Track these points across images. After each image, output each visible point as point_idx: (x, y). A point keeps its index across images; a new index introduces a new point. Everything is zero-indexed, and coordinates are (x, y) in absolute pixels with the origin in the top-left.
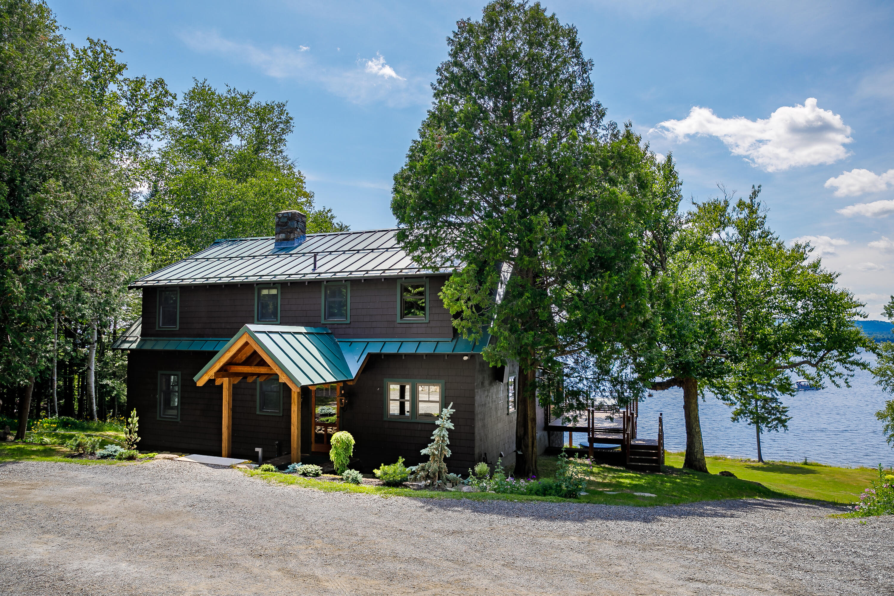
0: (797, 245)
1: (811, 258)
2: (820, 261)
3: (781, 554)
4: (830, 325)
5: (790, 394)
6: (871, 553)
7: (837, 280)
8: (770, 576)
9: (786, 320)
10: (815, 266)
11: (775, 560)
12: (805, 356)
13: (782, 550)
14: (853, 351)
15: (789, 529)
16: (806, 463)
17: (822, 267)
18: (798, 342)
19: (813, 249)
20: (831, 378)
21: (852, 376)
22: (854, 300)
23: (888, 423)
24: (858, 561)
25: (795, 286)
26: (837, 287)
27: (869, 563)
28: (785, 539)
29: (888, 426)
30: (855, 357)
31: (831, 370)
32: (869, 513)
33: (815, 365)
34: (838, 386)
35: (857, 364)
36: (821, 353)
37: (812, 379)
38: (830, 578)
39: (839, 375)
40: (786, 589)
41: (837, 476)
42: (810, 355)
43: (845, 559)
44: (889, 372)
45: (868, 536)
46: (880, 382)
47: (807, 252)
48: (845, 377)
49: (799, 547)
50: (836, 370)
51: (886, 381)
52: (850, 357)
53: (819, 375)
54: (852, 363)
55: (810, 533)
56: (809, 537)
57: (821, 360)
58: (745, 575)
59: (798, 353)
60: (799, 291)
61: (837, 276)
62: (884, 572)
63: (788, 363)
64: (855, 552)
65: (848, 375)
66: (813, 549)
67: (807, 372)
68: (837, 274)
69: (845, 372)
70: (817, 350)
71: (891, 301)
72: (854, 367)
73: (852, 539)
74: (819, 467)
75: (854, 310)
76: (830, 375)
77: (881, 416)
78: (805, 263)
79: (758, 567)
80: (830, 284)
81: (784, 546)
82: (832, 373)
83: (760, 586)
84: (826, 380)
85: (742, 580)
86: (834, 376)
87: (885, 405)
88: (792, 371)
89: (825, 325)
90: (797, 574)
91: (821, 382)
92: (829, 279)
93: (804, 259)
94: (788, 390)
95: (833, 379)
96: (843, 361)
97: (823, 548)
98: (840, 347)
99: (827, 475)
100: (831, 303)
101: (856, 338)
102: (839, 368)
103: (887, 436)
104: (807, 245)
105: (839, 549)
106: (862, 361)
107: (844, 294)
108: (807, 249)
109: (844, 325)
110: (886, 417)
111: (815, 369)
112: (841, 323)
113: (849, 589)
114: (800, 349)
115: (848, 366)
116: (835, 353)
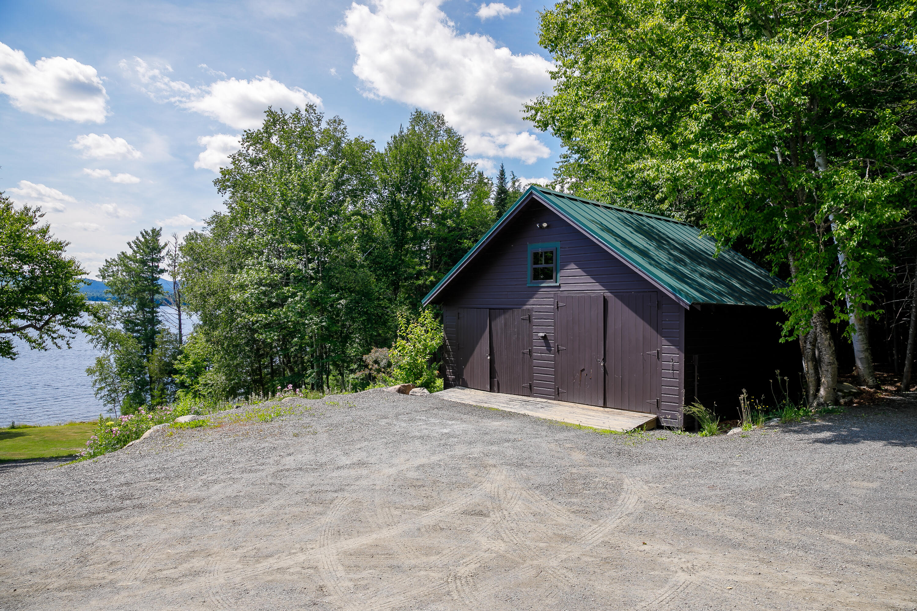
0: (26, 208)
1: (40, 224)
2: (48, 227)
3: (35, 499)
4: (56, 291)
5: (11, 357)
6: (105, 480)
7: (66, 248)
8: (31, 516)
9: (11, 283)
10: (44, 232)
11: (30, 505)
12: (29, 320)
13: (35, 496)
14: (76, 316)
15: (35, 480)
16: (13, 427)
17: (50, 233)
18: (24, 306)
19: (44, 215)
20: (53, 340)
21: (73, 338)
22: (80, 268)
23: (96, 378)
24: (97, 487)
25: (23, 250)
26: (66, 256)
27: (104, 487)
28: (34, 488)
29: (96, 381)
30: (79, 320)
31: (54, 332)
32: (94, 455)
33: (39, 329)
34: (59, 347)
35: (80, 327)
36: (46, 317)
37: (35, 342)
38: (79, 503)
39: (62, 337)
40: (47, 520)
41: (48, 435)
42: (35, 318)
43: (88, 488)
44: (100, 331)
45: (101, 469)
46: (92, 340)
47: (37, 217)
48: (66, 339)
49: (49, 490)
50: (59, 333)
51: (97, 339)
52: (74, 321)
53: (41, 337)
54: (74, 326)
55: (55, 478)
56: (56, 481)
57: (47, 323)
58: (6, 522)
59: (23, 317)
60: (28, 255)
61: (67, 245)
62: (115, 489)
63: (10, 327)
64: (94, 482)
65: (70, 337)
66: (61, 488)
67: (30, 335)
68: (66, 242)
69: (67, 334)
70: (42, 313)
71: (105, 264)
72: (76, 330)
73: (90, 474)
74: (28, 429)
75: (79, 277)
76: (52, 337)
77: (90, 371)
78: (34, 227)
79: (17, 513)
80: (60, 252)
81: (35, 492)
82: (55, 335)
83: (24, 525)
84: (49, 342)
85: (6, 526)
86: (56, 338)
87: (95, 362)
88: (14, 335)
89: (52, 290)
90: (52, 508)
91: (44, 344)
92: (59, 246)
93: (34, 224)
94: (9, 353)
95: (55, 341)
96: (66, 325)
97: (69, 486)
98: (65, 311)
99: (36, 435)
100: (59, 270)
101: (80, 303)
102: (62, 330)
103: (96, 389)
104: (38, 210)
105: (82, 483)
106: (83, 325)
107: (71, 262)
108: (38, 214)
109: (70, 291)
110: (95, 373)
111: (38, 332)
112: (67, 289)
113: (94, 506)
114: (24, 313)
115: (71, 329)
116: (59, 317)
